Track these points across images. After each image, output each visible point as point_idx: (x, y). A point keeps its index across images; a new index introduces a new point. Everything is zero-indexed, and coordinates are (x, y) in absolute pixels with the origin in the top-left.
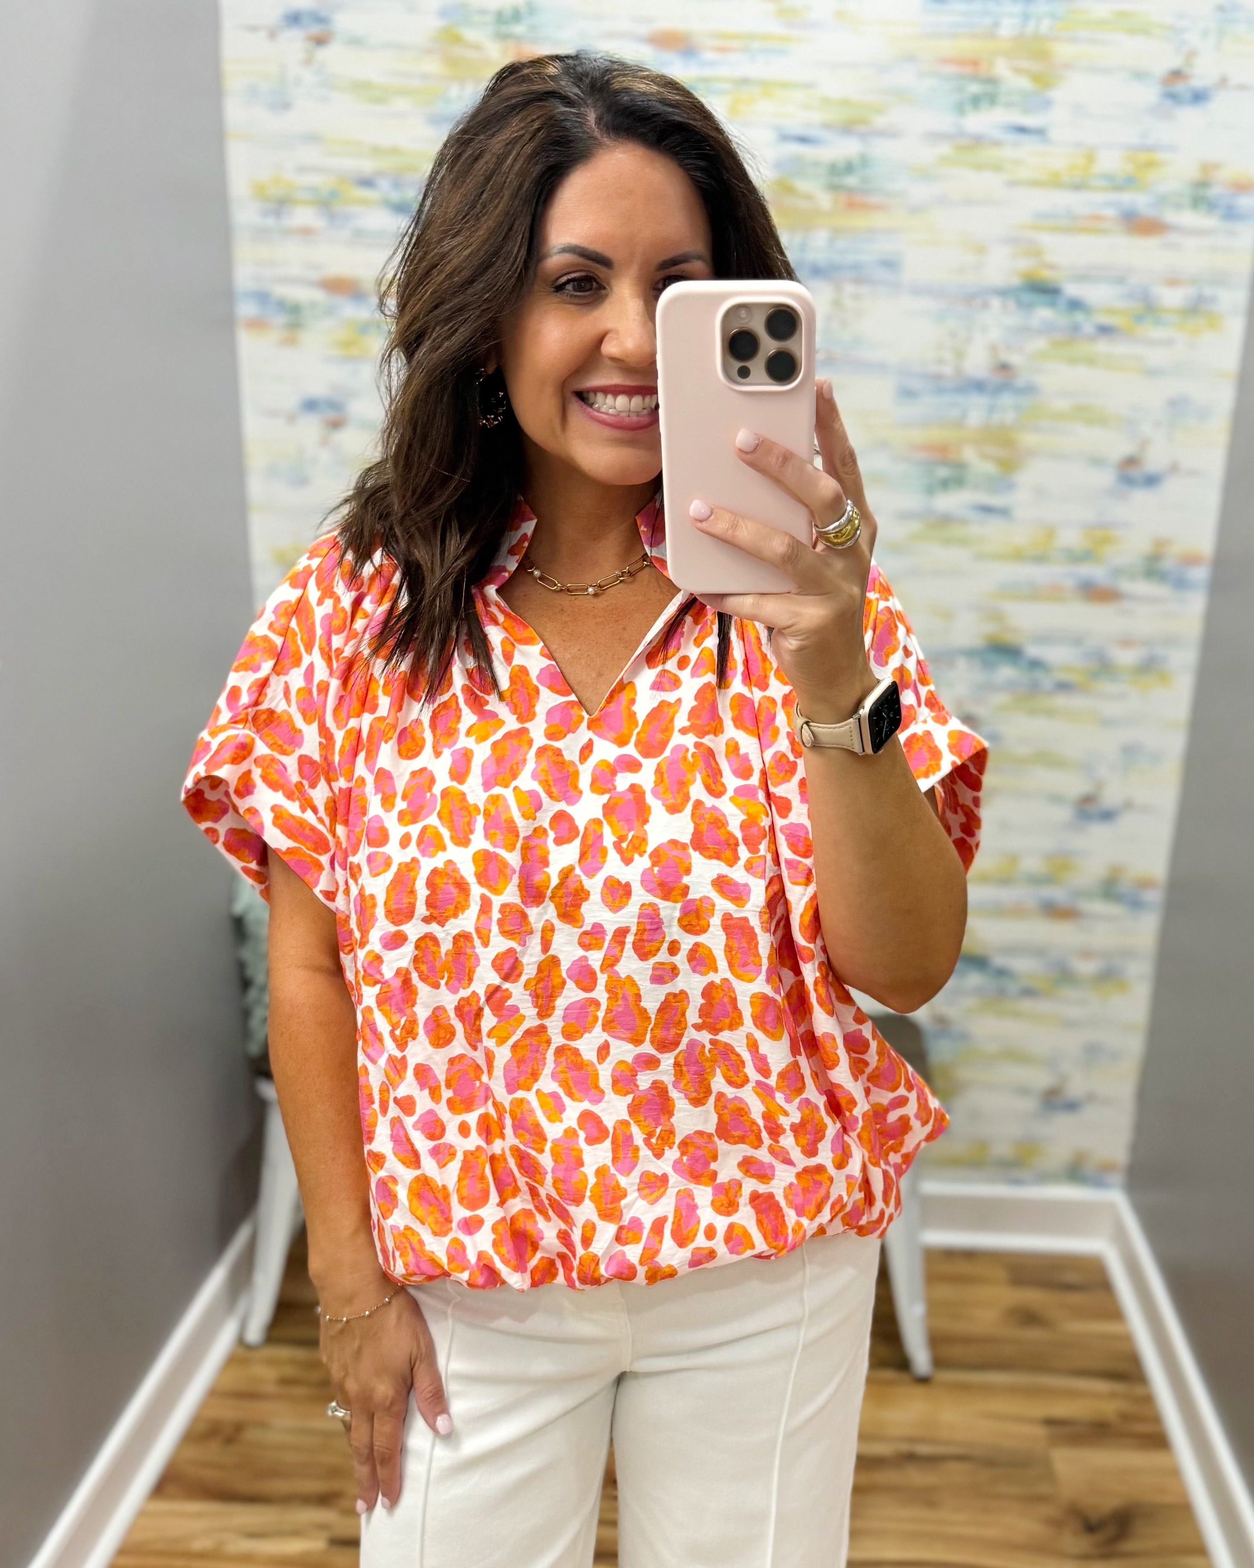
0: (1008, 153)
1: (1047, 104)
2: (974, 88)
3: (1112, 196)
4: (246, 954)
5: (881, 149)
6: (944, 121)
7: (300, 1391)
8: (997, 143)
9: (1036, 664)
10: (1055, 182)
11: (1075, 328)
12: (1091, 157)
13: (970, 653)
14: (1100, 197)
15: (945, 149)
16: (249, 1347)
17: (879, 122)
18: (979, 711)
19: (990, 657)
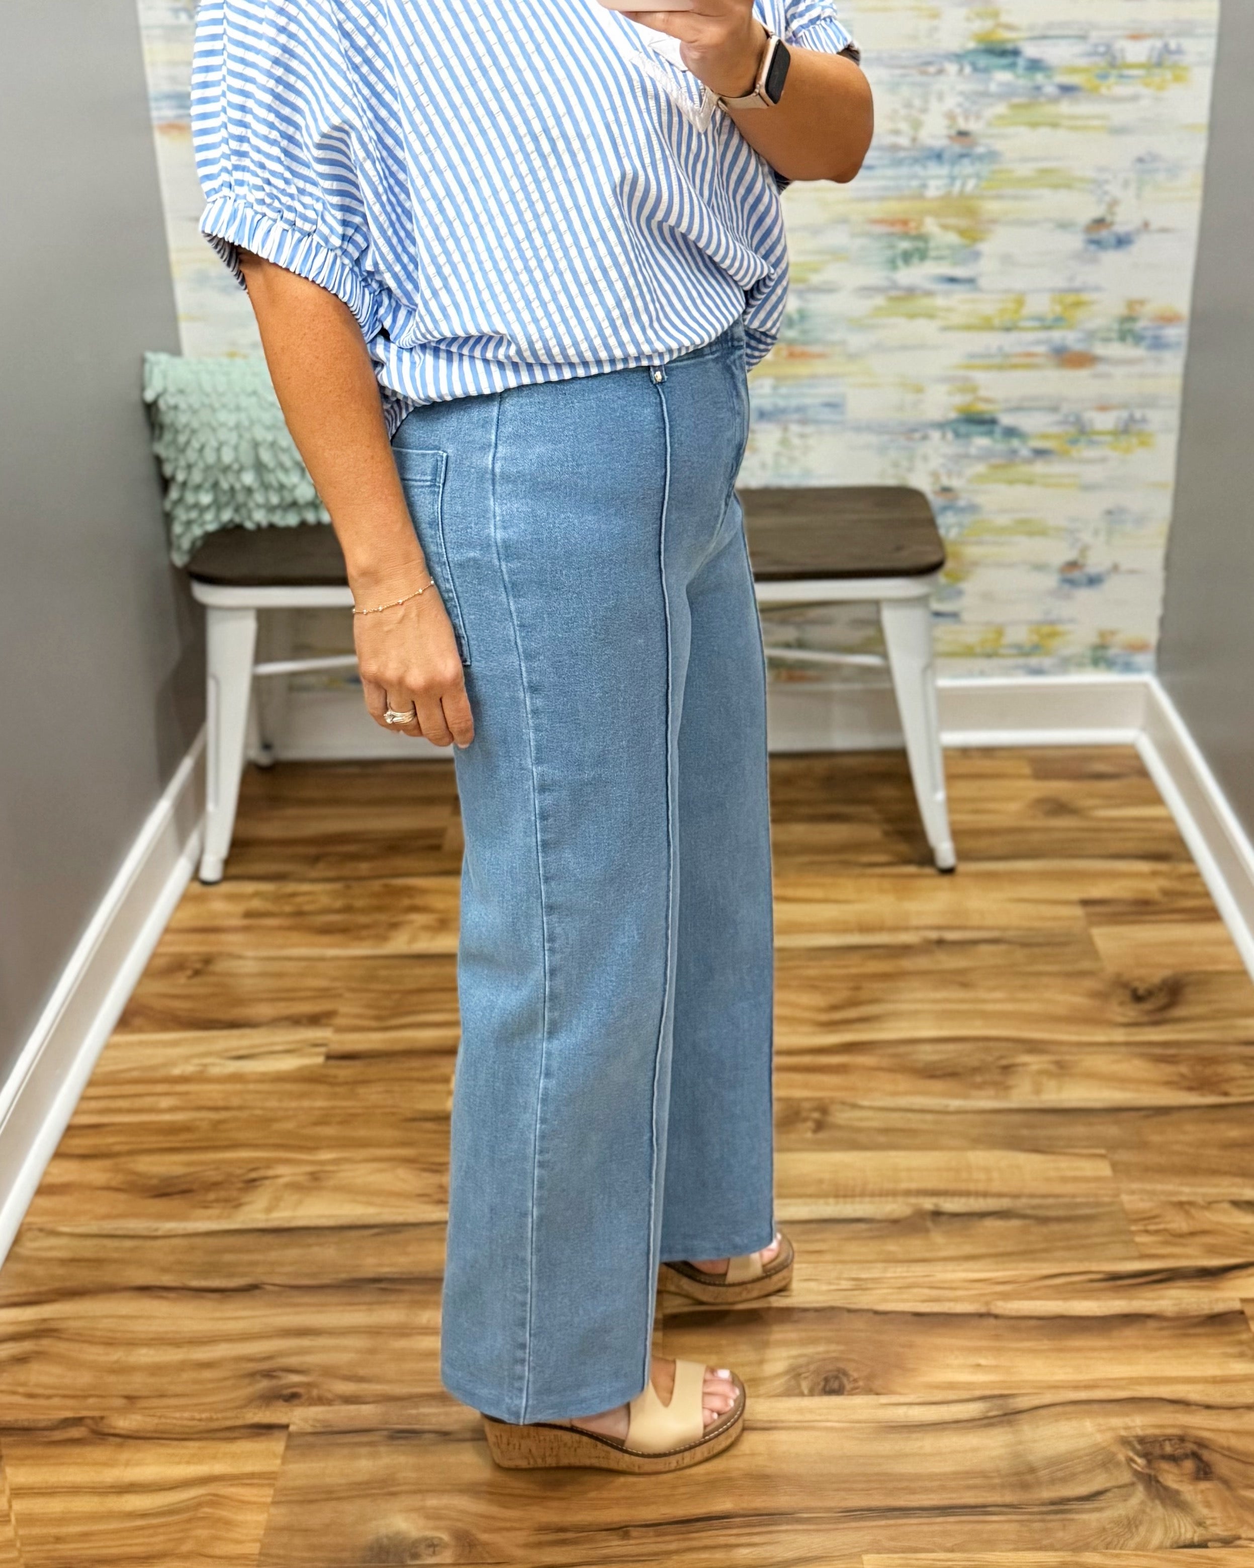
4: (163, 448)
7: (272, 922)
9: (1035, 65)
13: (959, 58)
16: (206, 883)
18: (972, 126)
19: (983, 61)
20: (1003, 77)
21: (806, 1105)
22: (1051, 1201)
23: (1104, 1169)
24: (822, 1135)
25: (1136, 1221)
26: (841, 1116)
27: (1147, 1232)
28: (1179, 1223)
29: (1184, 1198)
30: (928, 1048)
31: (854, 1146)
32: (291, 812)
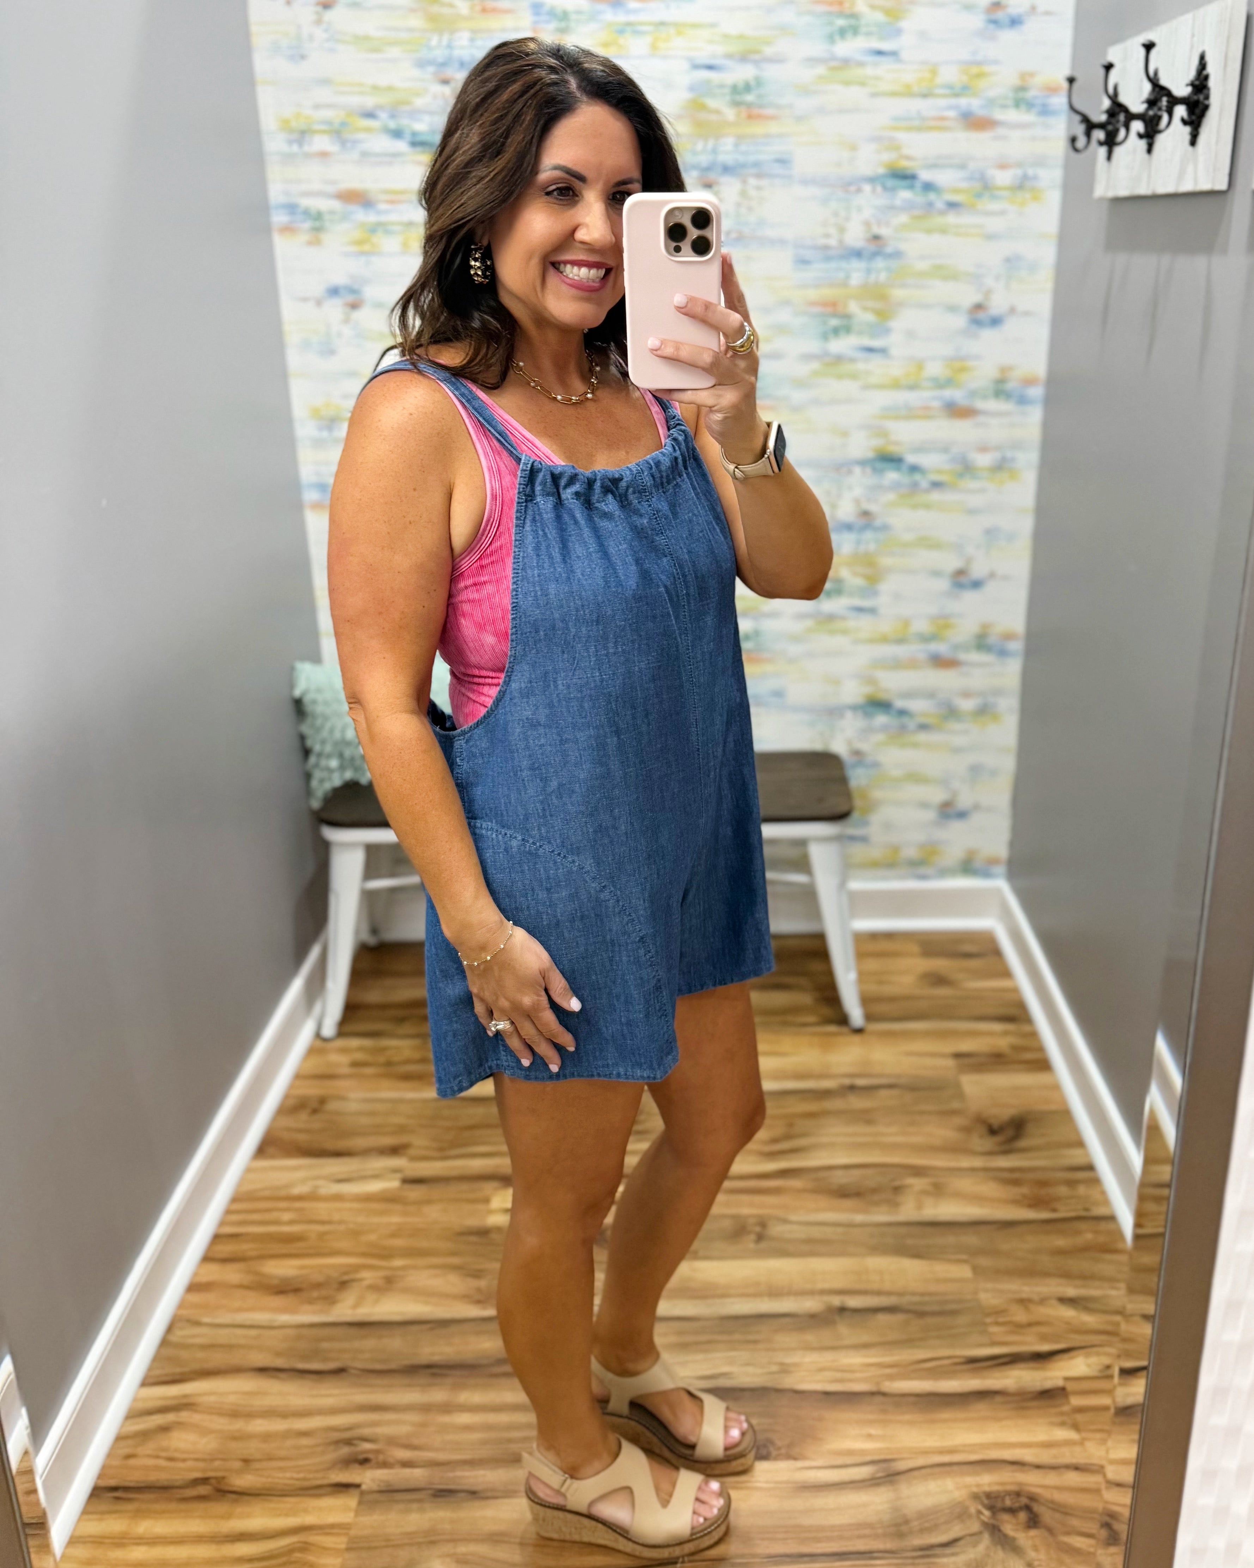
0: (869, 71)
1: (899, 32)
2: (841, 22)
3: (953, 101)
4: (305, 729)
5: (771, 72)
6: (818, 49)
7: (369, 1071)
8: (861, 64)
9: (914, 469)
10: (908, 93)
11: (930, 205)
12: (934, 72)
13: (863, 463)
14: (943, 102)
15: (821, 70)
17: (768, 51)
18: (872, 508)
19: (879, 465)
20: (892, 476)
21: (751, 1221)
22: (927, 1298)
23: (965, 1271)
24: (763, 1245)
25: (988, 1315)
26: (776, 1230)
27: (997, 1324)
28: (1020, 1316)
29: (1024, 1296)
30: (839, 1173)
31: (783, 1253)
32: (388, 982)
